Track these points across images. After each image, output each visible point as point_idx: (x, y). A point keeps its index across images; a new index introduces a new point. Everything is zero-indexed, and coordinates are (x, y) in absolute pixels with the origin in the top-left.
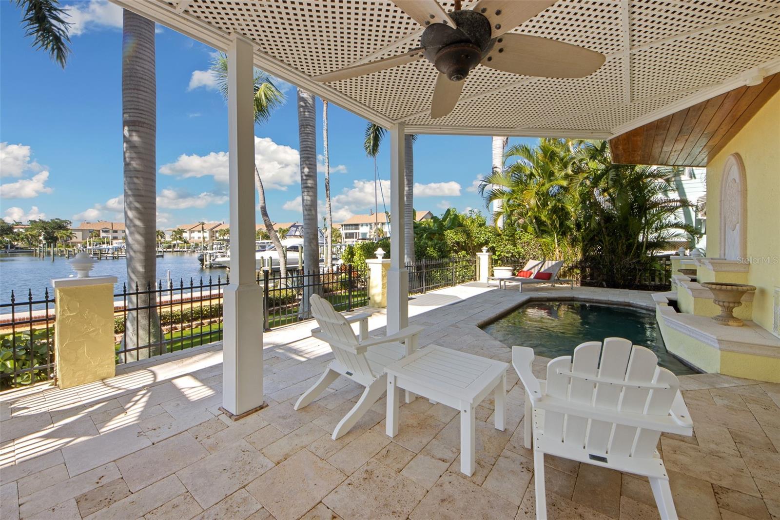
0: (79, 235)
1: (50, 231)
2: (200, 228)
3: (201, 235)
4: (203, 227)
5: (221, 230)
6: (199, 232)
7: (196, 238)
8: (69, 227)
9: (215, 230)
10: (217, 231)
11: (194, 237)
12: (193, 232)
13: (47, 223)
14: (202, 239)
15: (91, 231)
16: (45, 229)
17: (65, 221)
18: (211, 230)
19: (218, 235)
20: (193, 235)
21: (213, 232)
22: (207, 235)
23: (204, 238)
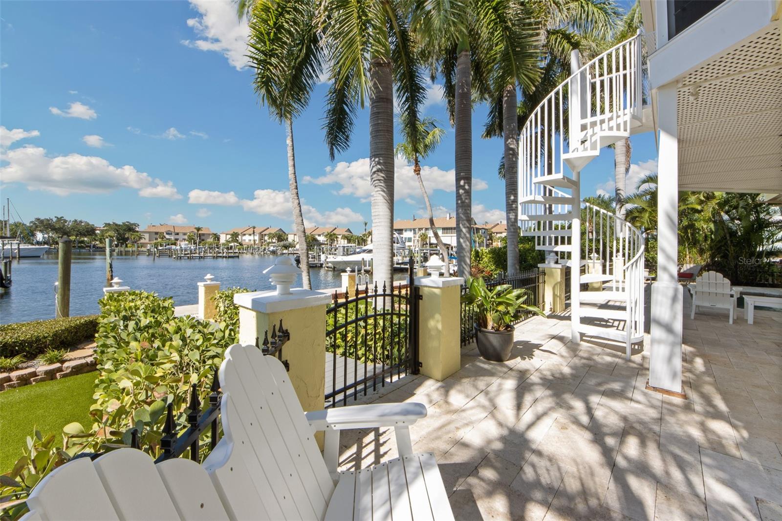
0: (147, 236)
1: (121, 232)
2: (251, 231)
3: (252, 238)
4: (254, 231)
5: (270, 234)
6: (250, 235)
7: (247, 241)
8: (137, 229)
9: (263, 233)
10: (265, 235)
11: (245, 240)
12: (245, 235)
13: (119, 225)
14: (252, 242)
15: (156, 233)
16: (117, 231)
17: (135, 224)
18: (261, 233)
19: (266, 238)
20: (244, 238)
21: (262, 236)
22: (257, 238)
23: (254, 241)
